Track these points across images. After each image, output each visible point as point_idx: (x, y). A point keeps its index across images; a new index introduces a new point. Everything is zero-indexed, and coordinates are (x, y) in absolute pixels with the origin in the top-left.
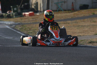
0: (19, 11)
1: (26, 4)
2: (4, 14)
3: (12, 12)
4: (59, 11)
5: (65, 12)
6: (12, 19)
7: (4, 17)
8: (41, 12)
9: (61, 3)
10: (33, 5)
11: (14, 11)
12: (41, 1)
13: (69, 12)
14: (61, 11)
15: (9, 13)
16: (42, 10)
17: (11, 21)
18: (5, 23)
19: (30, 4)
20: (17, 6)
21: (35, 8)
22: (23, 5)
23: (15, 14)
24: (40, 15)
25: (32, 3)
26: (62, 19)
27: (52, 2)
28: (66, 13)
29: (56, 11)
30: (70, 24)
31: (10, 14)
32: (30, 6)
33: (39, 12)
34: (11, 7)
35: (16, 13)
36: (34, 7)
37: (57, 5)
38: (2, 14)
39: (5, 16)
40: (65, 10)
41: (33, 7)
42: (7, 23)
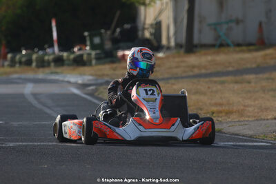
0: (108, 45)
1: (127, 26)
2: (65, 54)
3: (88, 48)
4: (221, 45)
5: (238, 49)
6: (86, 69)
7: (66, 62)
8: (168, 48)
9: (227, 23)
10: (148, 28)
11: (93, 47)
12: (168, 18)
13: (250, 51)
14: (228, 45)
15: (78, 53)
16: (172, 43)
17: (84, 74)
18: (66, 79)
19: (140, 25)
20: (103, 31)
21: (152, 38)
22: (118, 30)
23: (96, 54)
24: (167, 57)
25: (144, 24)
26: (230, 69)
27: (200, 22)
28: (242, 51)
29: (213, 46)
30: (253, 84)
31: (81, 56)
32: (140, 33)
33: (164, 50)
34: (86, 34)
35: (98, 51)
36: (151, 34)
37: (215, 29)
38: (61, 54)
39: (68, 59)
40: (239, 45)
41: (147, 35)
42: (73, 80)
